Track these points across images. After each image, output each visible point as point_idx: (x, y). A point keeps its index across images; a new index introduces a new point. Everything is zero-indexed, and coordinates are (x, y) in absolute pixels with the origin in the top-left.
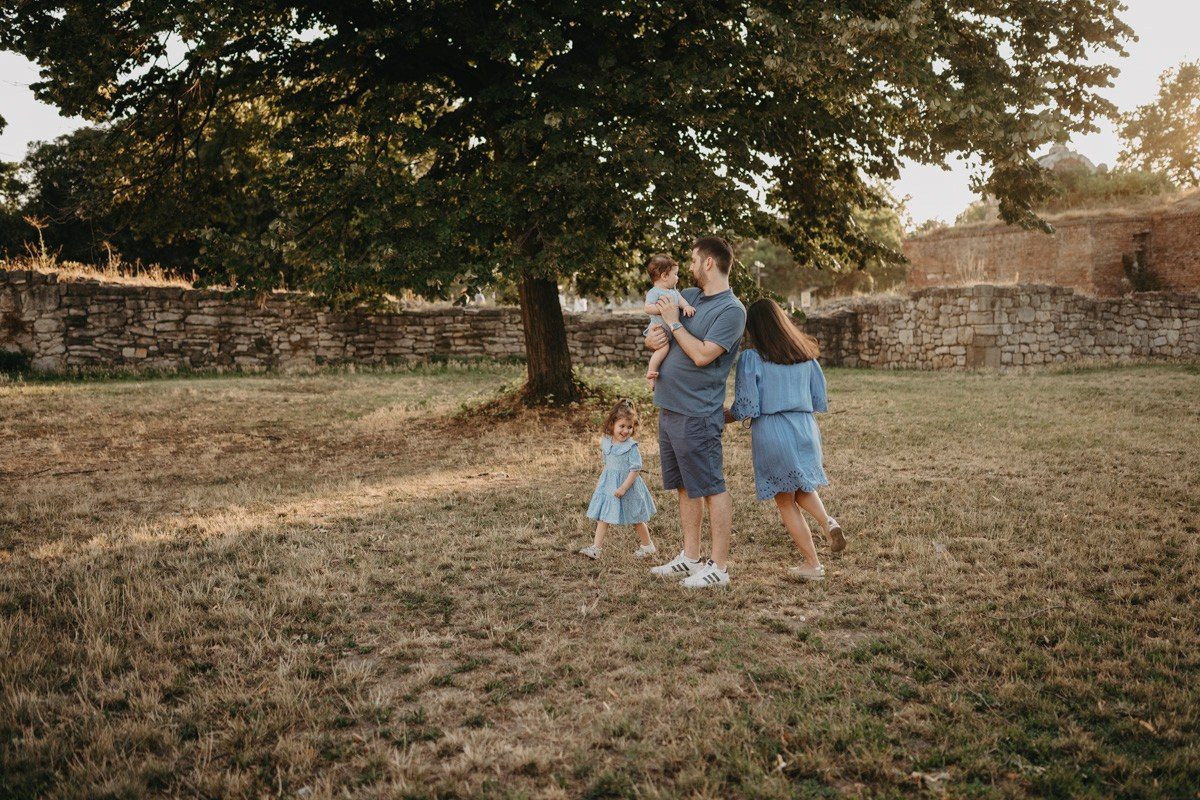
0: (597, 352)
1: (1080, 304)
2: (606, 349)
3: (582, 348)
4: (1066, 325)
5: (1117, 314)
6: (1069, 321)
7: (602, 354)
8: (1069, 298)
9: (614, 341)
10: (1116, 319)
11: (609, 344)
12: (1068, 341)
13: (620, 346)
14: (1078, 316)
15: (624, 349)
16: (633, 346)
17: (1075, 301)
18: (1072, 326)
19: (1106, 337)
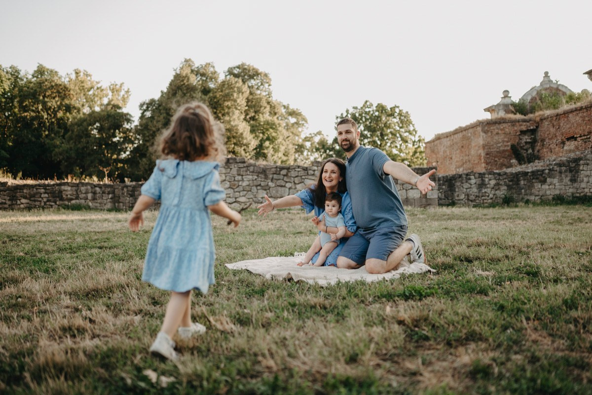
0: (19, 202)
1: (251, 169)
2: (23, 201)
3: (9, 200)
4: (240, 183)
5: (286, 175)
6: (243, 180)
7: (22, 204)
8: (241, 165)
9: (28, 196)
10: (285, 179)
11: (25, 198)
12: (242, 194)
13: (32, 199)
14: (250, 177)
15: (35, 201)
16: (40, 199)
17: (247, 167)
18: (245, 184)
19: (277, 192)
